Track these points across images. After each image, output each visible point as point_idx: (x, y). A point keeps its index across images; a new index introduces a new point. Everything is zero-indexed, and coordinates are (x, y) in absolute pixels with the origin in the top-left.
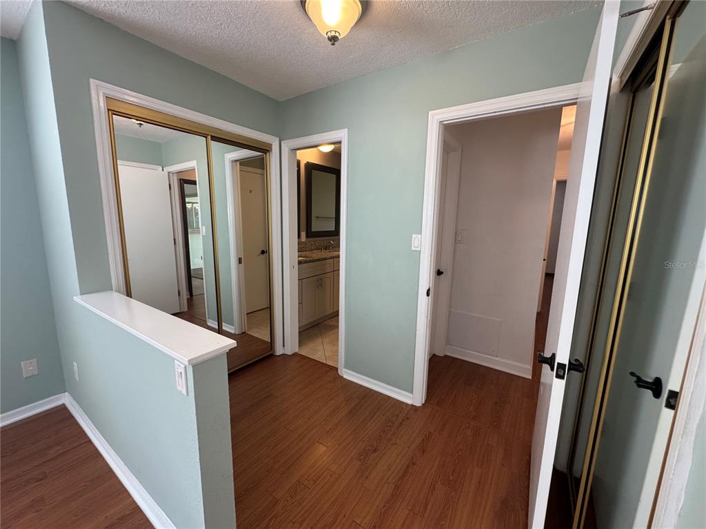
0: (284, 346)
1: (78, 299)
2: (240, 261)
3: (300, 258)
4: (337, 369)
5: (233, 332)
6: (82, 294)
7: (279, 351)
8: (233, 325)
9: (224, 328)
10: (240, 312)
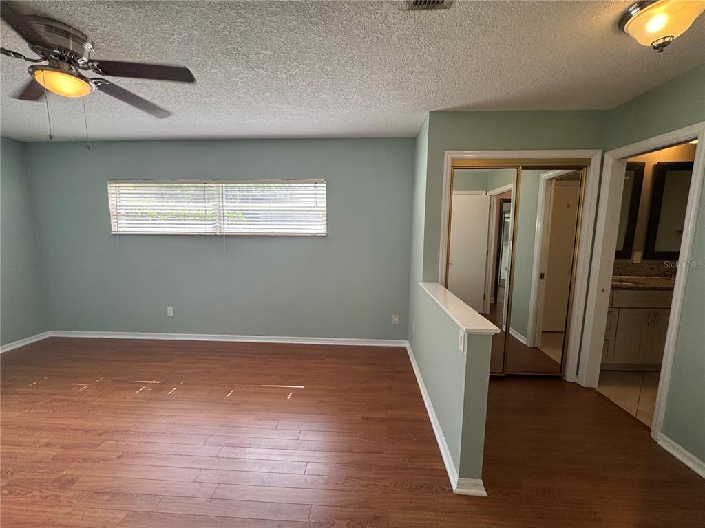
0: (577, 374)
1: (420, 284)
2: (542, 276)
3: (614, 283)
4: (649, 429)
5: (525, 343)
6: (423, 281)
7: (570, 376)
8: (526, 337)
9: (510, 332)
10: (535, 326)
